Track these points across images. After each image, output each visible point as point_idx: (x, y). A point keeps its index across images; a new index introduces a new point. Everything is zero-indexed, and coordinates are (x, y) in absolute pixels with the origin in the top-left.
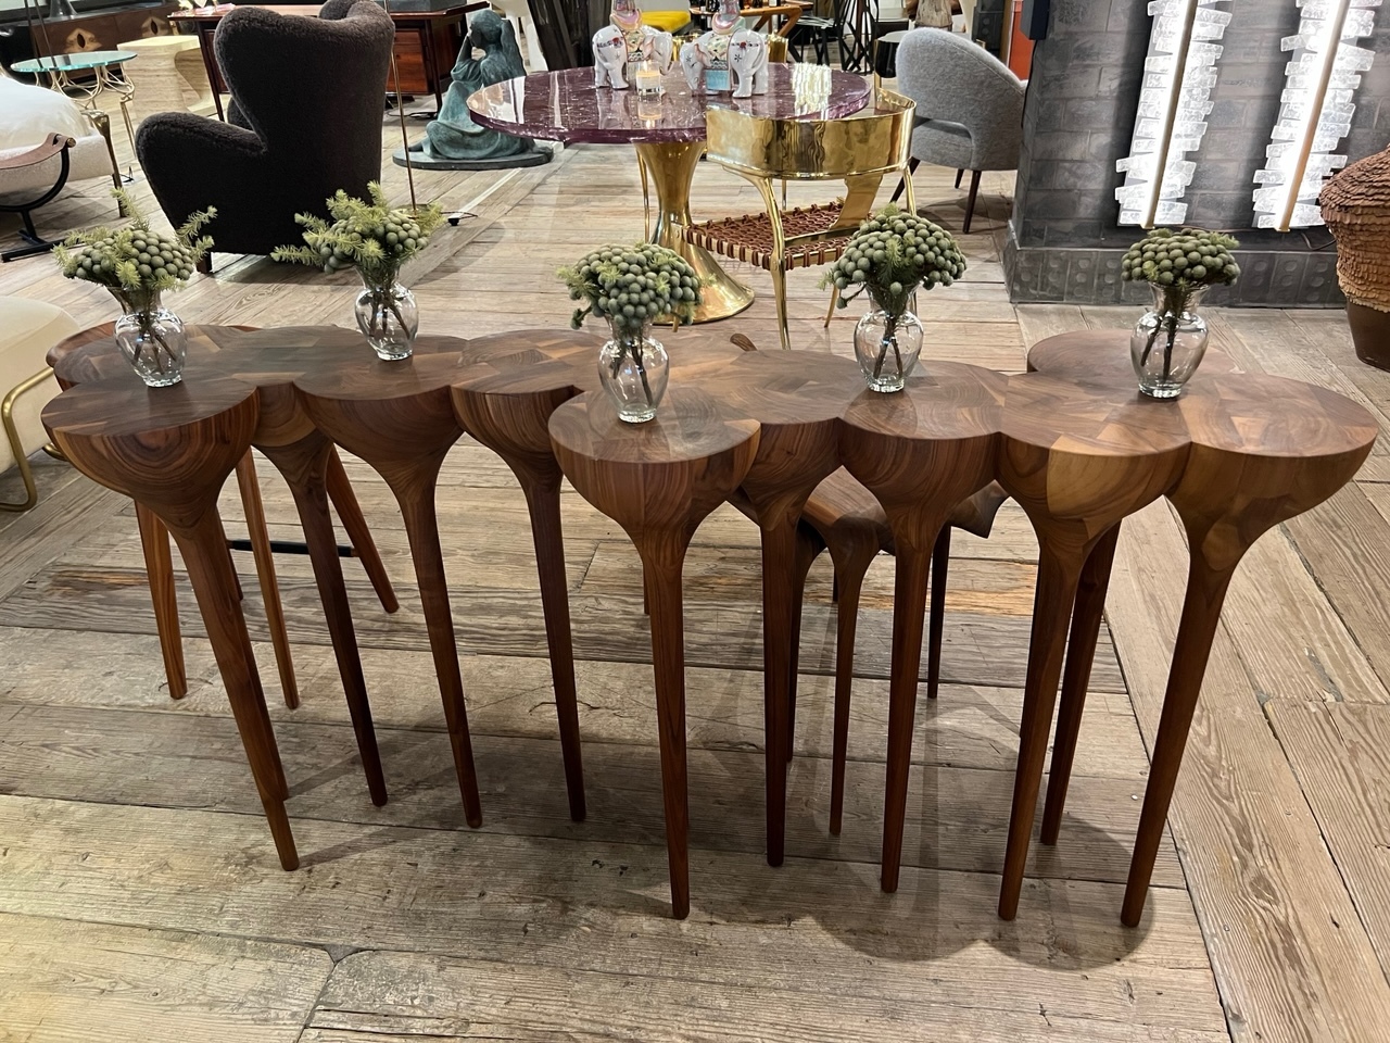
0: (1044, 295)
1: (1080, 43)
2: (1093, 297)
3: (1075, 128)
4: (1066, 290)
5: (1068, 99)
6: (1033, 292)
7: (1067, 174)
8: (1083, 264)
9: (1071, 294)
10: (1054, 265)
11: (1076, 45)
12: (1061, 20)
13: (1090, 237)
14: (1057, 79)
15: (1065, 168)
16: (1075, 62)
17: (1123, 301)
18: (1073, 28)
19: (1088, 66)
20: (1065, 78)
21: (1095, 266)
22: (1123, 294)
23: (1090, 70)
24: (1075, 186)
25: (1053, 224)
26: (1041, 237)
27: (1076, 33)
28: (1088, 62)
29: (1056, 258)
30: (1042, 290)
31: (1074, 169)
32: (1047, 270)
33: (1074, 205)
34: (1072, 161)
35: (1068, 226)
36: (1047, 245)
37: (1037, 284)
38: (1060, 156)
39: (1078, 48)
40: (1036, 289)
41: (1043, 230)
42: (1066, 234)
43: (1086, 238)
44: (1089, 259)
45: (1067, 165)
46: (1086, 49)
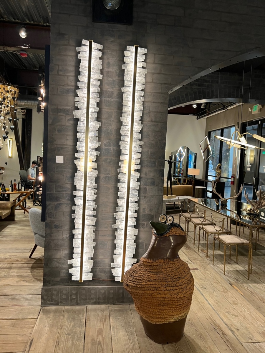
0: (52, 303)
1: (55, 224)
2: (69, 303)
3: (57, 248)
4: (60, 301)
5: (54, 240)
6: (48, 302)
7: (56, 263)
8: (64, 292)
9: (61, 302)
10: (55, 293)
11: (54, 224)
12: (49, 217)
13: (66, 283)
14: (49, 234)
15: (55, 261)
16: (55, 229)
17: (79, 304)
18: (53, 219)
19: (59, 230)
20: (52, 234)
21: (68, 292)
22: (79, 301)
23: (59, 231)
24: (59, 266)
25: (53, 279)
26: (50, 283)
27: (54, 221)
28: (58, 229)
29: (55, 290)
30: (51, 301)
31: (58, 261)
32: (52, 294)
33: (59, 272)
34: (57, 259)
35: (58, 279)
36: (52, 286)
37: (49, 299)
38: (53, 257)
39: (55, 225)
40: (49, 301)
41: (50, 281)
42: (58, 282)
43: (65, 283)
44: (66, 290)
45: (56, 260)
46: (57, 225)
